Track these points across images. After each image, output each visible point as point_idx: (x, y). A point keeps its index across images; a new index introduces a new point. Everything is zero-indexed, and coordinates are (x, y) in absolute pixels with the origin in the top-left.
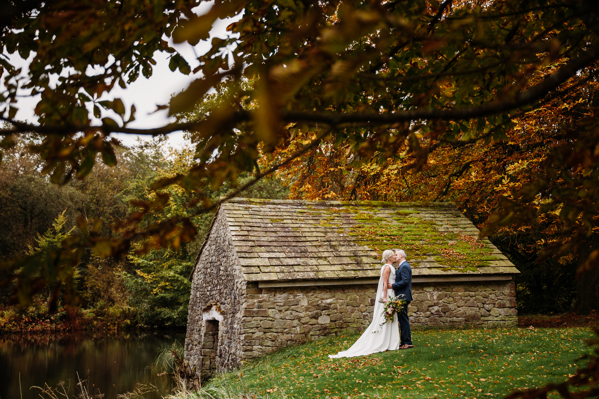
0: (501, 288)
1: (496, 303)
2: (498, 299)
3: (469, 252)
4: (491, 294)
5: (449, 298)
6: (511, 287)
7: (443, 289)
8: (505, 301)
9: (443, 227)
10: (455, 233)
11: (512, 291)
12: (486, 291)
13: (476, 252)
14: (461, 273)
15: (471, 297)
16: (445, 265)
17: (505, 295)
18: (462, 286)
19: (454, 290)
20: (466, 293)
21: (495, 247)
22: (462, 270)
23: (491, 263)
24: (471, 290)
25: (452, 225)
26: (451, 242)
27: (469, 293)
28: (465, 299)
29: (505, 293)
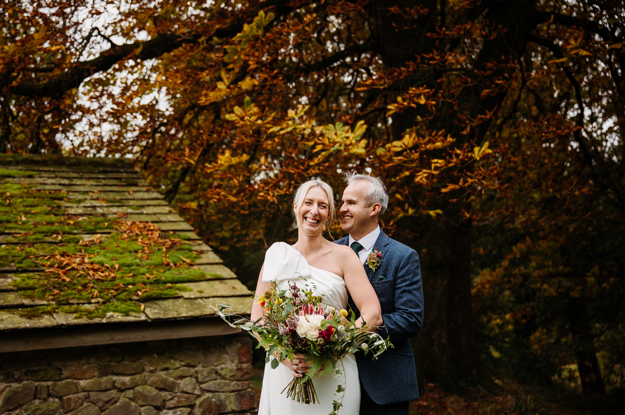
0: (212, 358)
1: (198, 402)
2: (204, 391)
3: (129, 259)
4: (182, 377)
5: (45, 400)
6: (240, 355)
7: (26, 374)
8: (222, 396)
9: (82, 204)
10: (110, 217)
11: (245, 366)
12: (166, 369)
13: (149, 261)
14: (84, 320)
15: (121, 391)
16: (42, 298)
17: (224, 378)
18: (92, 360)
19: (65, 373)
20: (104, 379)
21: (205, 247)
22: (89, 313)
23: (184, 290)
24: (121, 370)
25: (108, 201)
26: (87, 238)
27: (115, 378)
28: (98, 400)
29: (223, 373)
